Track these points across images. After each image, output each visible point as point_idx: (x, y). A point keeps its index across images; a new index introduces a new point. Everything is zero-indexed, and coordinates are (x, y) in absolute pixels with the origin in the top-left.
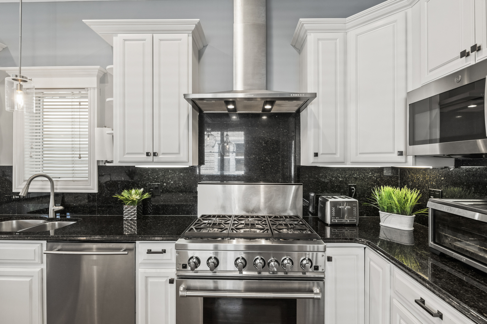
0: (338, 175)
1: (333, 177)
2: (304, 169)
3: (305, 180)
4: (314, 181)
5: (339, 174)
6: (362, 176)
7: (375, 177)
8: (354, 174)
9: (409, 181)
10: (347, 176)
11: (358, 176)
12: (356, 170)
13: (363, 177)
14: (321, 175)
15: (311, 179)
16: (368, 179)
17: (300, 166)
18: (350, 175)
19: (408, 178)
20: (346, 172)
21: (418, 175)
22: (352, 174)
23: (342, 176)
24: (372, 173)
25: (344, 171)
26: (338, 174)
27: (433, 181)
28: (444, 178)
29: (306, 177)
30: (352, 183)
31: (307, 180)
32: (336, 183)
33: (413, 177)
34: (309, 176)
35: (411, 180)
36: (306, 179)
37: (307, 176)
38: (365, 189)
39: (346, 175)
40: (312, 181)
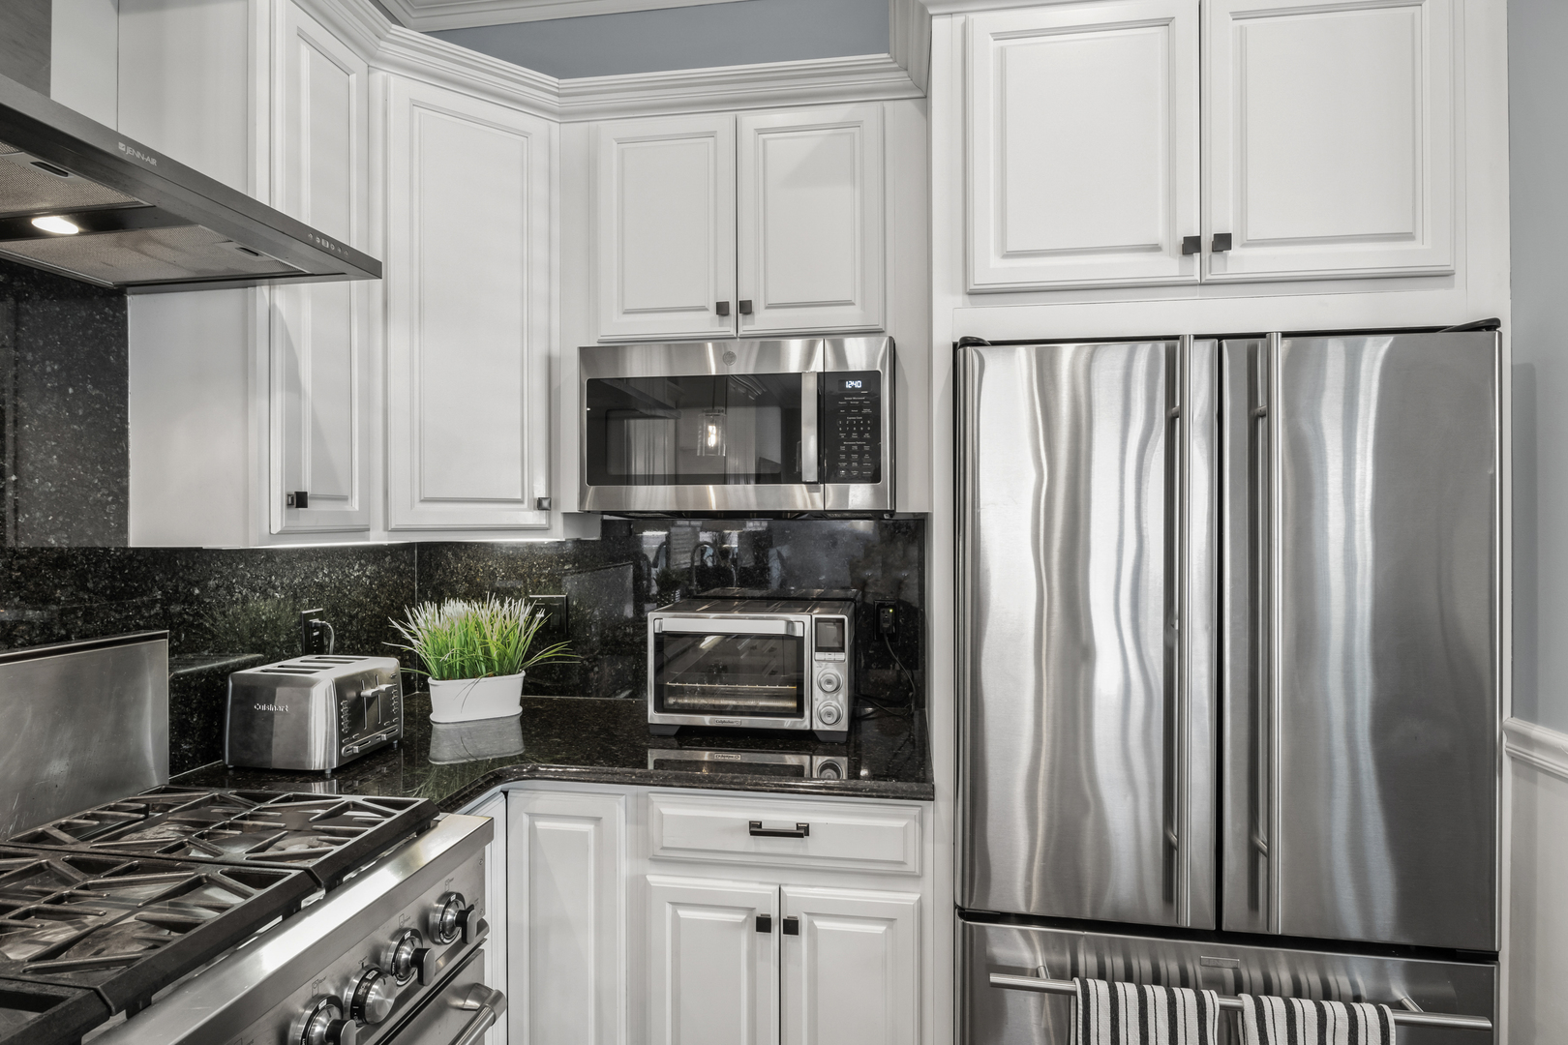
0: (270, 582)
1: (255, 591)
2: (146, 565)
3: (150, 616)
4: (187, 613)
5: (273, 578)
6: (337, 577)
7: (366, 576)
8: (315, 573)
9: (457, 582)
10: (296, 581)
11: (327, 579)
12: (320, 557)
13: (341, 582)
14: (212, 583)
15: (176, 608)
16: (351, 586)
17: (126, 549)
18: (306, 577)
19: (452, 573)
20: (293, 568)
21: (490, 563)
22: (311, 572)
23: (282, 583)
24: (360, 564)
25: (289, 562)
26: (271, 577)
27: (541, 575)
28: (573, 566)
29: (156, 601)
30: (311, 605)
31: (157, 614)
32: (263, 614)
33: (471, 569)
34: (165, 593)
35: (466, 576)
36: (153, 608)
37: (158, 594)
38: (344, 622)
39: (295, 578)
40: (180, 614)
